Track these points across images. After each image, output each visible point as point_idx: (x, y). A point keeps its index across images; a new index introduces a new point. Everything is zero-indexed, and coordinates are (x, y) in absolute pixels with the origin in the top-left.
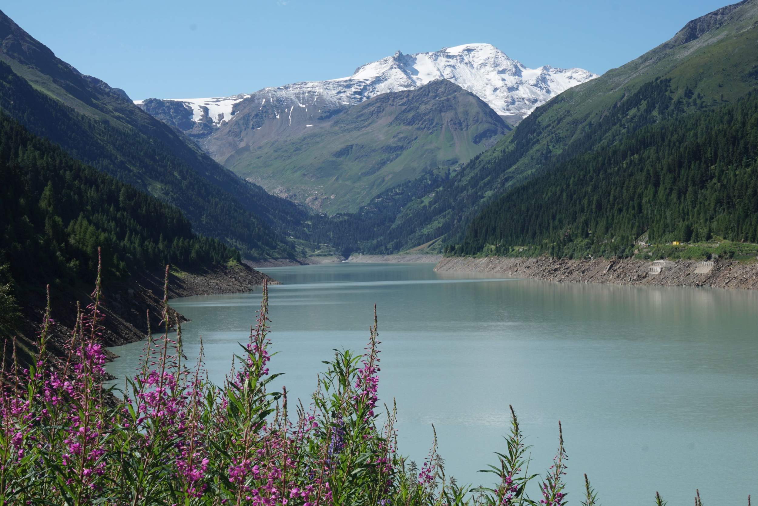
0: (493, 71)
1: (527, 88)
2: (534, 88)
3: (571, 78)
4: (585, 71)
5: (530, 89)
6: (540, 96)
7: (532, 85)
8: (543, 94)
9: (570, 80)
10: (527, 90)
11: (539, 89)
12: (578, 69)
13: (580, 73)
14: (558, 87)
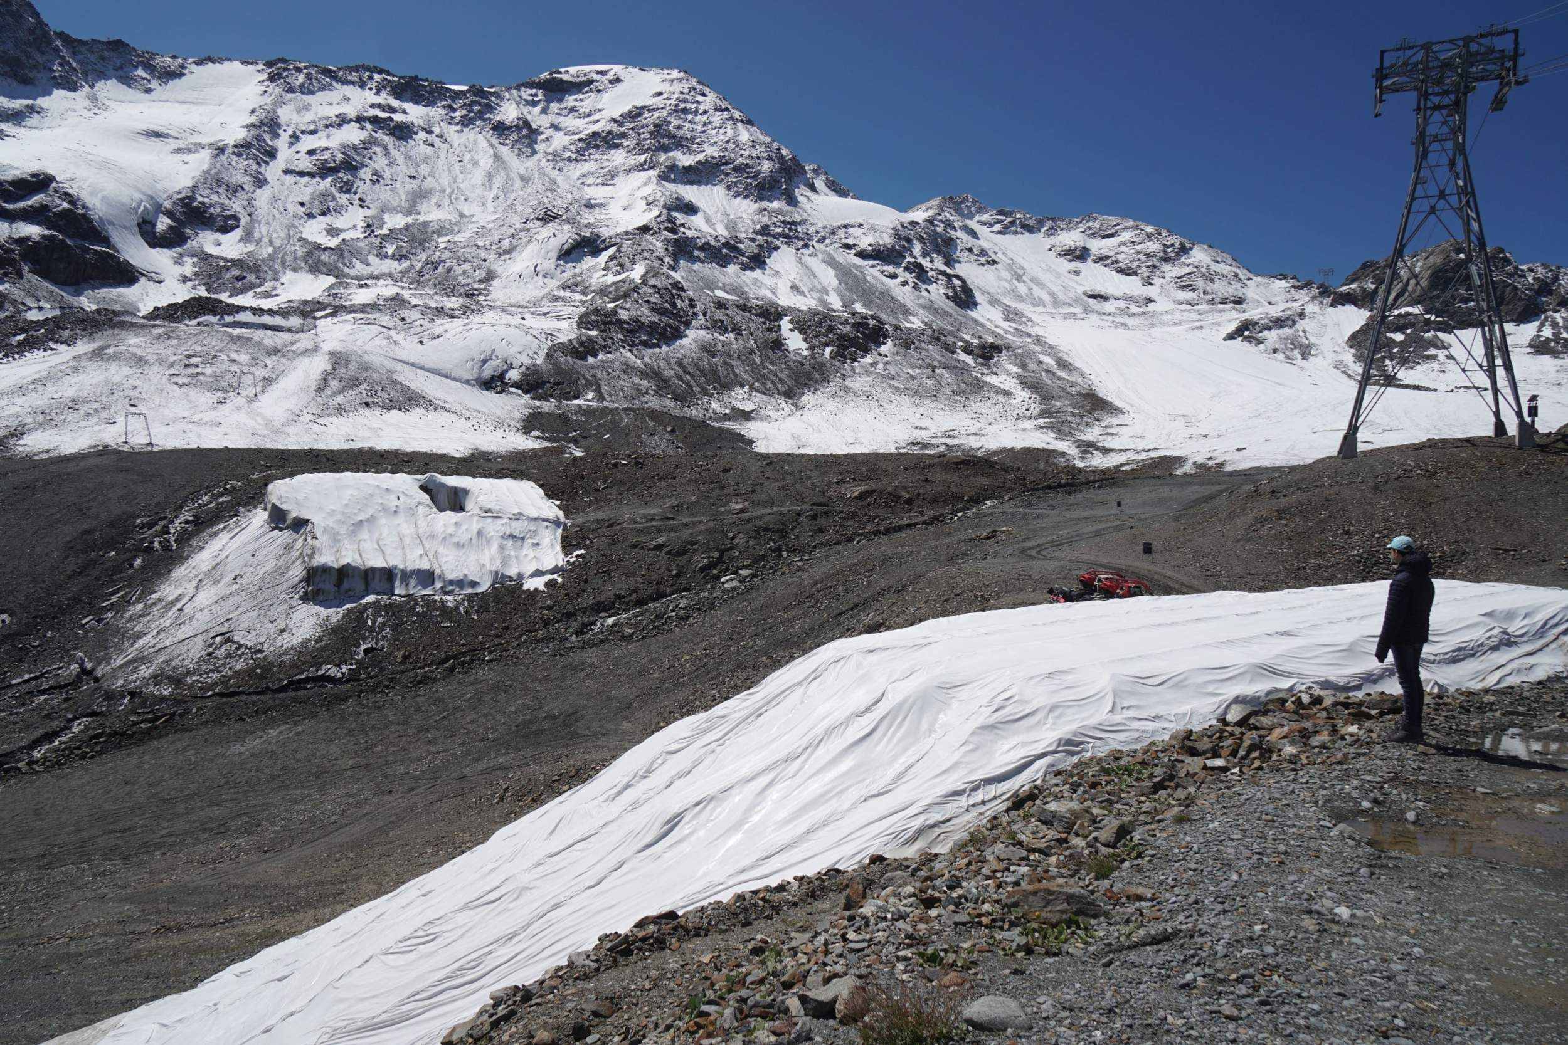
0: (641, 168)
1: (832, 262)
2: (873, 272)
3: (1080, 255)
4: (1149, 229)
5: (843, 272)
6: (907, 312)
7: (862, 255)
8: (930, 307)
9: (1076, 265)
10: (828, 277)
11: (910, 277)
12: (1114, 220)
13: (1126, 236)
14: (1022, 289)
